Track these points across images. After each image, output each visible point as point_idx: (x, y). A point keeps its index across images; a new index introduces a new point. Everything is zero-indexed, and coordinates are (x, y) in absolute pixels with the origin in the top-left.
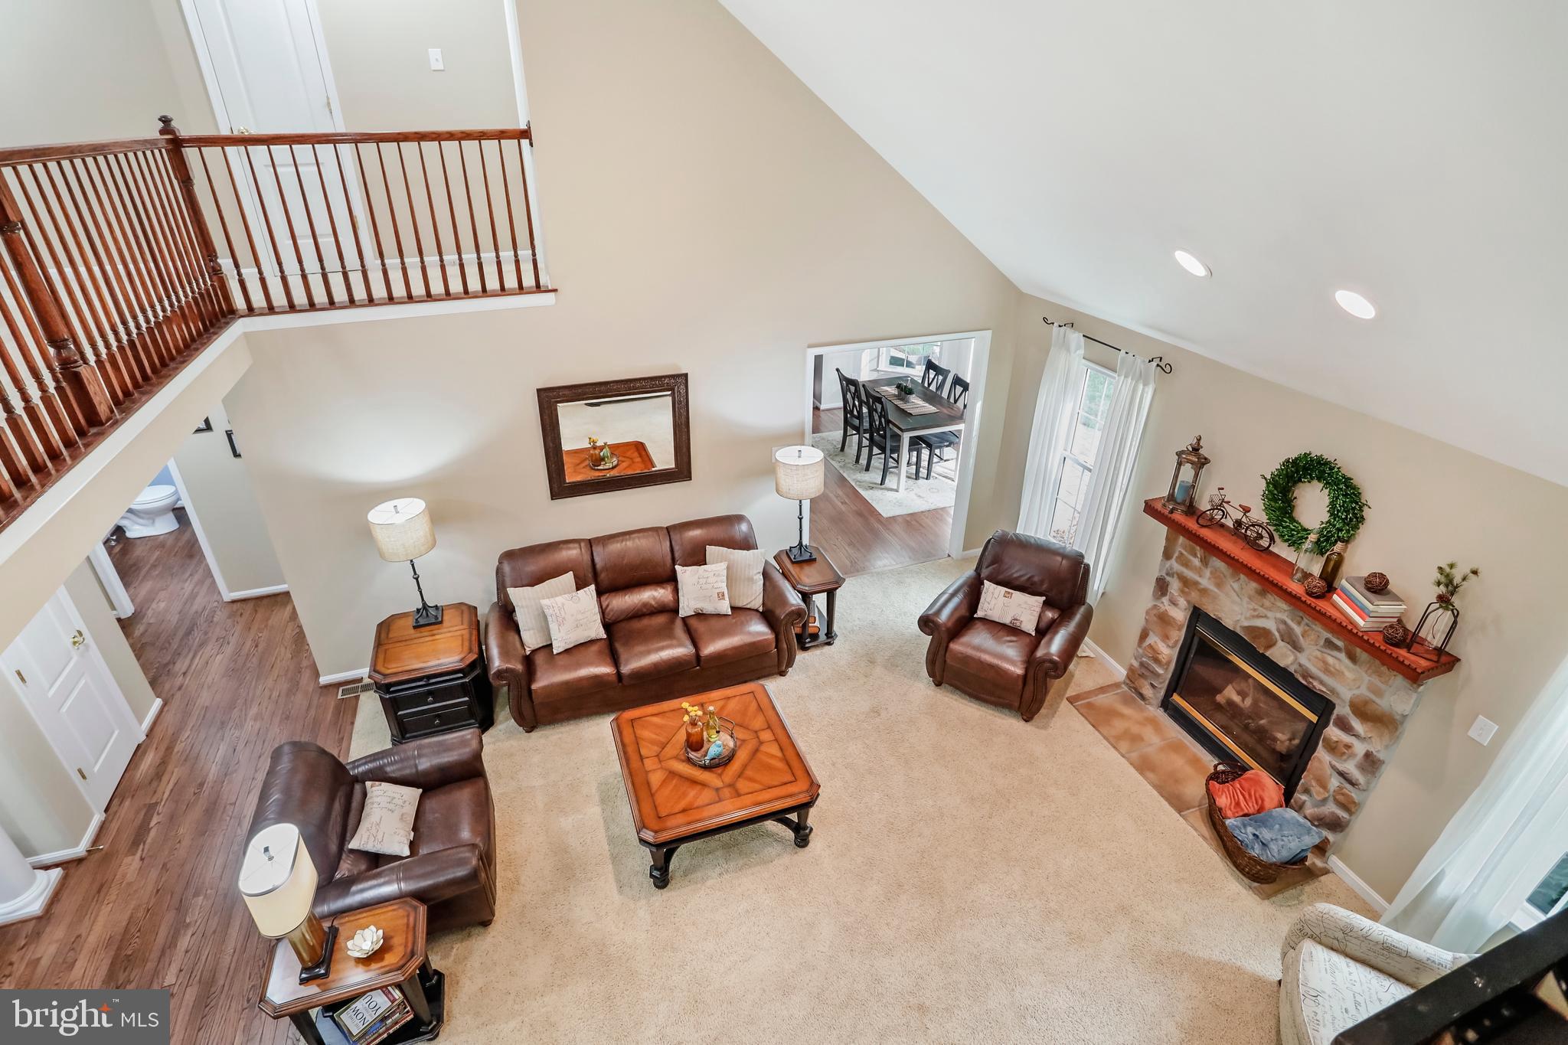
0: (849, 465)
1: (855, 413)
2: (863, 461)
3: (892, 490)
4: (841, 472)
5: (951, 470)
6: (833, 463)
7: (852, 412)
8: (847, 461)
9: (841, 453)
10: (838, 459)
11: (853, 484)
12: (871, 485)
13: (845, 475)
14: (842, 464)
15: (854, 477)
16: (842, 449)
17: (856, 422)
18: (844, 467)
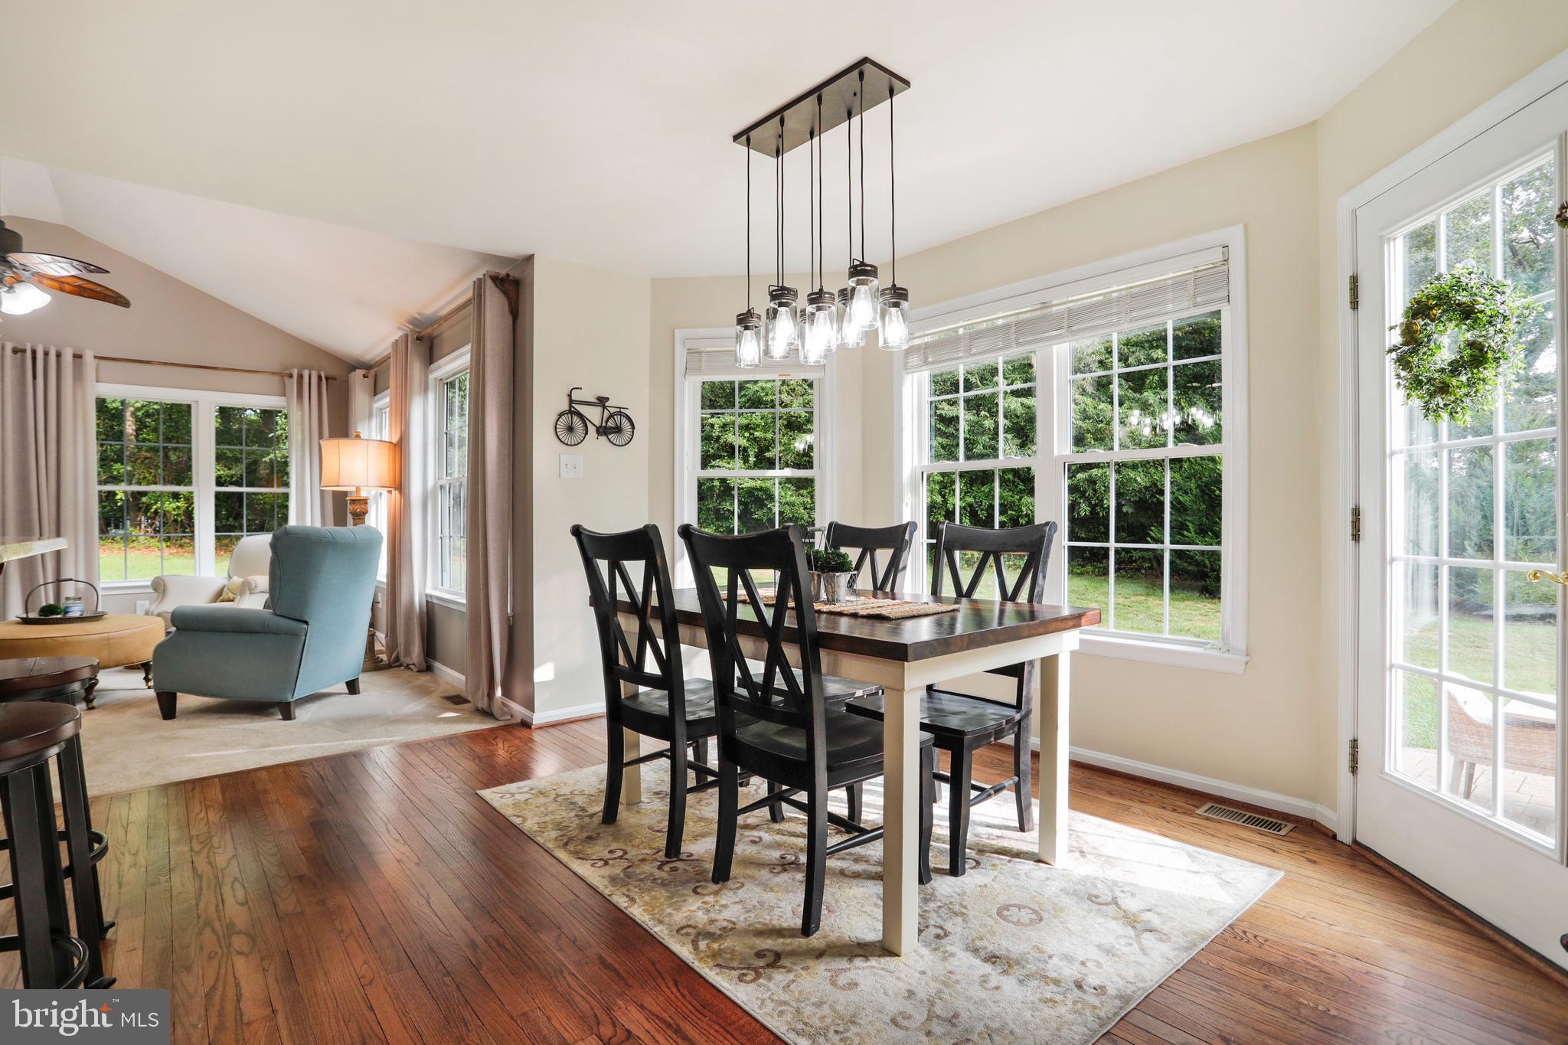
0: (647, 868)
1: (651, 666)
2: (701, 846)
3: (861, 950)
4: (621, 902)
5: (1007, 828)
6: (583, 869)
7: (637, 674)
8: (632, 853)
9: (611, 829)
10: (599, 850)
11: (683, 951)
12: (768, 943)
13: (638, 912)
14: (617, 870)
15: (679, 918)
16: (610, 814)
17: (653, 699)
18: (624, 880)
